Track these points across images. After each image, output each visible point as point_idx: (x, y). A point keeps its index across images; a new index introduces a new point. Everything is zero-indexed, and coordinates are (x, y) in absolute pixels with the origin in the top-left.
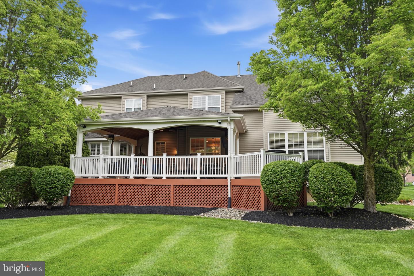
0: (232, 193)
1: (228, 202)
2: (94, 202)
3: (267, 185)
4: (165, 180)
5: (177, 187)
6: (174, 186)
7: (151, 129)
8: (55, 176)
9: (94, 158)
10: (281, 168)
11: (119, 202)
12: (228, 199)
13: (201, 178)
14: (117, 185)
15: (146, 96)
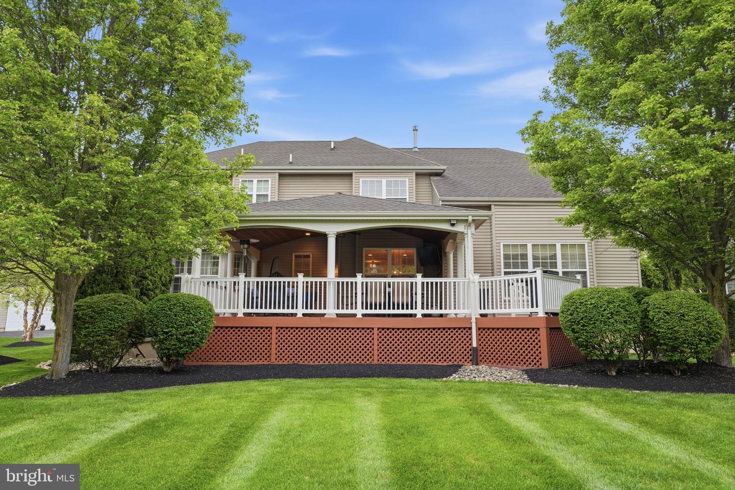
0: (478, 340)
1: (471, 355)
2: (230, 359)
3: (583, 326)
4: (360, 318)
5: (383, 332)
6: (378, 329)
7: (332, 231)
8: (192, 311)
9: (211, 280)
10: (606, 298)
11: (278, 359)
12: (470, 350)
13: (424, 315)
14: (274, 329)
15: (277, 174)
